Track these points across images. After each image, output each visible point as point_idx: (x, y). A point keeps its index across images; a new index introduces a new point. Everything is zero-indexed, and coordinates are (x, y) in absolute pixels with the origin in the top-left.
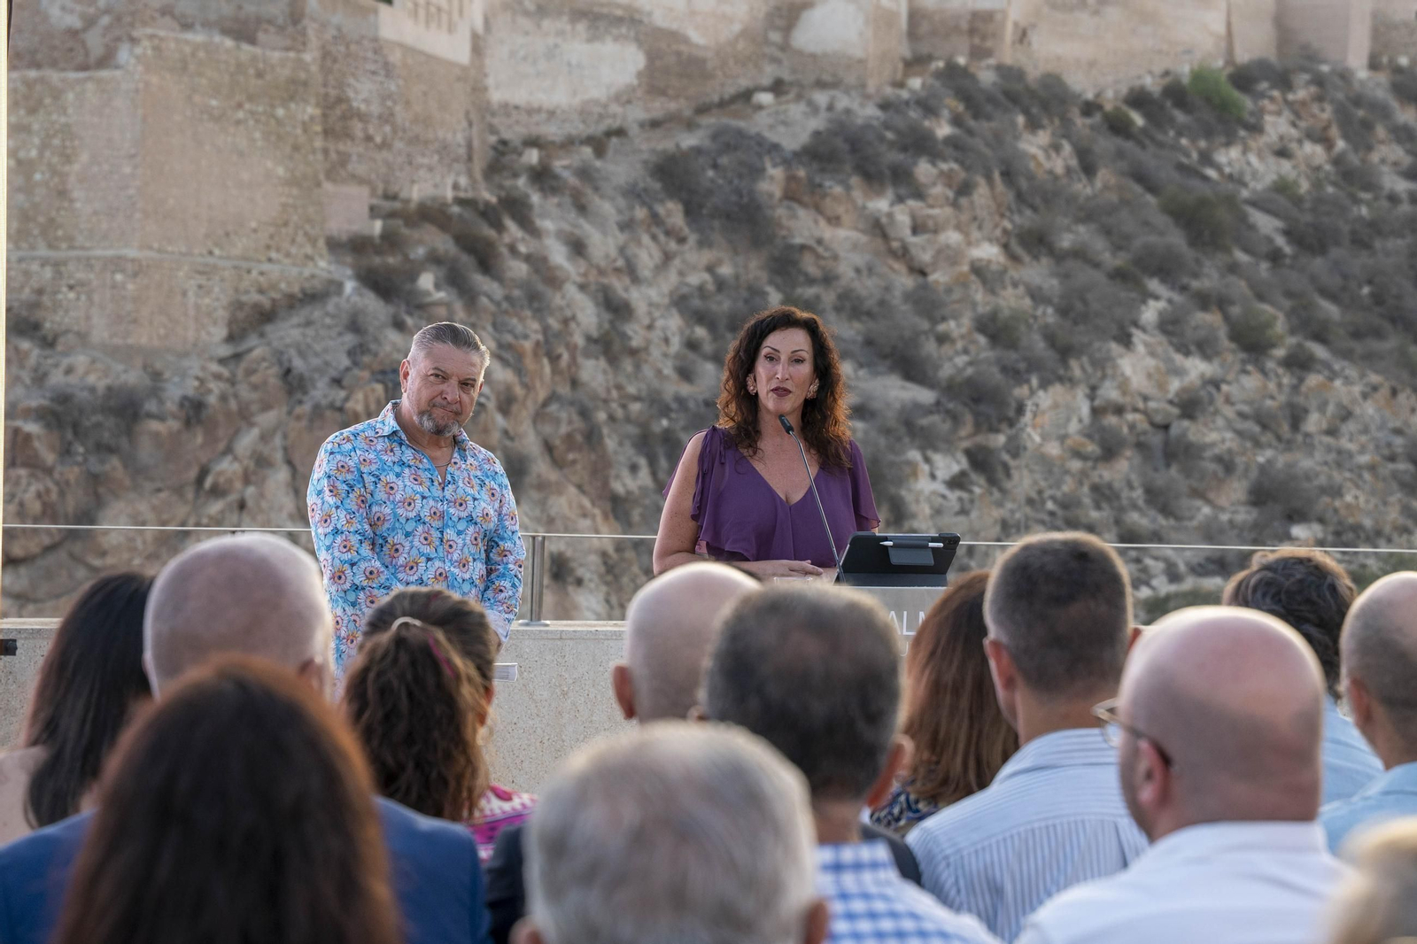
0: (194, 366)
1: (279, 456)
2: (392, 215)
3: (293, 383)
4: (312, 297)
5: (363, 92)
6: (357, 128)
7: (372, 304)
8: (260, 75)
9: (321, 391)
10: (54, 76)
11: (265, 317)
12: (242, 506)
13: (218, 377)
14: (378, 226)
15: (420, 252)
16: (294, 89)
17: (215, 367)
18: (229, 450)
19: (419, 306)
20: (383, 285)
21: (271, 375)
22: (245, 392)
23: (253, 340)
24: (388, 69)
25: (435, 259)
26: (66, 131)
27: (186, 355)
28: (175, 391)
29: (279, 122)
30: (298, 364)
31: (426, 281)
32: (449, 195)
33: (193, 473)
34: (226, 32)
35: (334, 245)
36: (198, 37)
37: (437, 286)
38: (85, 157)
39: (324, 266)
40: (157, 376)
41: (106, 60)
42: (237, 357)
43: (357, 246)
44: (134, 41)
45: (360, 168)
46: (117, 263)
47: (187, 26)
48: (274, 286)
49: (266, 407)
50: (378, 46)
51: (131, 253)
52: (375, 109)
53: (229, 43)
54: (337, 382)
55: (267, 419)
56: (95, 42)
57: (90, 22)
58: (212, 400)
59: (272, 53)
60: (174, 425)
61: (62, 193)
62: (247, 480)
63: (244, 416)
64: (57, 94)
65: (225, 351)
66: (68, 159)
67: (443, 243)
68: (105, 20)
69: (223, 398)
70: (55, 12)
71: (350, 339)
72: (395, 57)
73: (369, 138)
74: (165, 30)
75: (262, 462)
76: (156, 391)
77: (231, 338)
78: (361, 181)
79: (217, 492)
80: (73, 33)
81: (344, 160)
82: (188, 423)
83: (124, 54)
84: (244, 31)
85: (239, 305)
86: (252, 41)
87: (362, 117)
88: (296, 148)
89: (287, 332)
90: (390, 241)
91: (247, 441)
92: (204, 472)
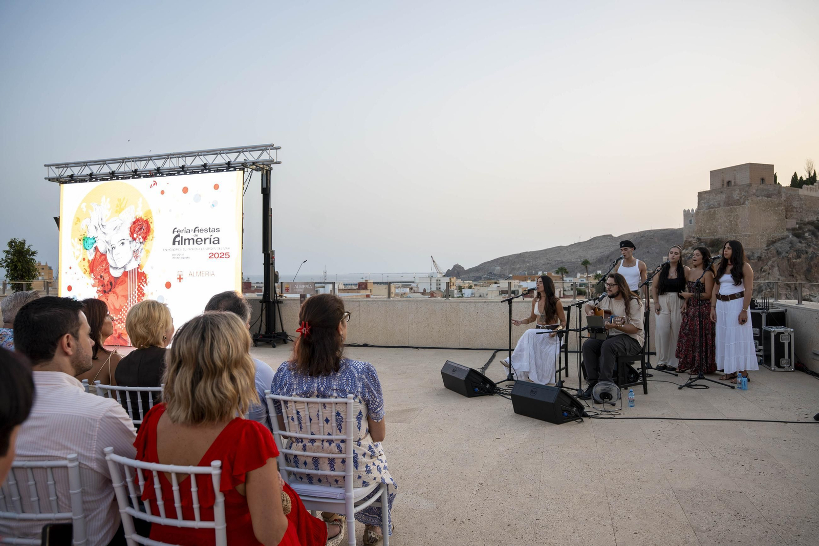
0: (760, 251)
1: (776, 265)
2: (801, 224)
3: (778, 253)
4: (783, 239)
5: (796, 204)
6: (795, 210)
7: (795, 239)
8: (772, 203)
9: (784, 254)
10: (735, 207)
11: (774, 242)
12: (769, 274)
13: (765, 253)
14: (797, 226)
15: (806, 229)
16: (779, 204)
17: (764, 251)
18: (766, 264)
19: (805, 239)
20: (797, 236)
21: (775, 252)
22: (769, 255)
23: (771, 246)
24: (801, 199)
25: (809, 231)
26: (737, 215)
27: (758, 249)
28: (756, 255)
29: (776, 210)
30: (780, 250)
31: (807, 235)
32: (815, 219)
33: (760, 268)
34: (765, 197)
35: (787, 230)
36: (760, 198)
37: (809, 235)
38: (740, 219)
39: (786, 233)
40: (753, 253)
41: (744, 203)
42: (768, 249)
43: (793, 229)
44: (748, 200)
45: (795, 217)
46: (746, 235)
47: (758, 197)
48: (775, 237)
49: (773, 257)
50: (799, 196)
51: (748, 234)
52: (799, 206)
53: (766, 198)
54: (787, 252)
55: (774, 259)
56: (742, 201)
57: (741, 198)
58: (763, 256)
59: (775, 199)
60: (756, 261)
61: (737, 225)
62: (770, 269)
63: (770, 259)
64: (735, 209)
65: (766, 248)
66: (737, 219)
67: (812, 228)
68: (743, 197)
69: (765, 256)
70: (735, 197)
71: (790, 245)
72: (803, 197)
73: (797, 211)
74: (754, 198)
75: (773, 266)
76: (753, 256)
77: (767, 246)
78: (795, 218)
79: (764, 271)
80: (738, 200)
81: (791, 216)
82: (758, 260)
83: (747, 202)
84: (769, 196)
85: (769, 241)
86: (771, 198)
87: (795, 207)
88: (780, 214)
89: (778, 245)
90: (800, 228)
91: (770, 263)
92: (762, 268)
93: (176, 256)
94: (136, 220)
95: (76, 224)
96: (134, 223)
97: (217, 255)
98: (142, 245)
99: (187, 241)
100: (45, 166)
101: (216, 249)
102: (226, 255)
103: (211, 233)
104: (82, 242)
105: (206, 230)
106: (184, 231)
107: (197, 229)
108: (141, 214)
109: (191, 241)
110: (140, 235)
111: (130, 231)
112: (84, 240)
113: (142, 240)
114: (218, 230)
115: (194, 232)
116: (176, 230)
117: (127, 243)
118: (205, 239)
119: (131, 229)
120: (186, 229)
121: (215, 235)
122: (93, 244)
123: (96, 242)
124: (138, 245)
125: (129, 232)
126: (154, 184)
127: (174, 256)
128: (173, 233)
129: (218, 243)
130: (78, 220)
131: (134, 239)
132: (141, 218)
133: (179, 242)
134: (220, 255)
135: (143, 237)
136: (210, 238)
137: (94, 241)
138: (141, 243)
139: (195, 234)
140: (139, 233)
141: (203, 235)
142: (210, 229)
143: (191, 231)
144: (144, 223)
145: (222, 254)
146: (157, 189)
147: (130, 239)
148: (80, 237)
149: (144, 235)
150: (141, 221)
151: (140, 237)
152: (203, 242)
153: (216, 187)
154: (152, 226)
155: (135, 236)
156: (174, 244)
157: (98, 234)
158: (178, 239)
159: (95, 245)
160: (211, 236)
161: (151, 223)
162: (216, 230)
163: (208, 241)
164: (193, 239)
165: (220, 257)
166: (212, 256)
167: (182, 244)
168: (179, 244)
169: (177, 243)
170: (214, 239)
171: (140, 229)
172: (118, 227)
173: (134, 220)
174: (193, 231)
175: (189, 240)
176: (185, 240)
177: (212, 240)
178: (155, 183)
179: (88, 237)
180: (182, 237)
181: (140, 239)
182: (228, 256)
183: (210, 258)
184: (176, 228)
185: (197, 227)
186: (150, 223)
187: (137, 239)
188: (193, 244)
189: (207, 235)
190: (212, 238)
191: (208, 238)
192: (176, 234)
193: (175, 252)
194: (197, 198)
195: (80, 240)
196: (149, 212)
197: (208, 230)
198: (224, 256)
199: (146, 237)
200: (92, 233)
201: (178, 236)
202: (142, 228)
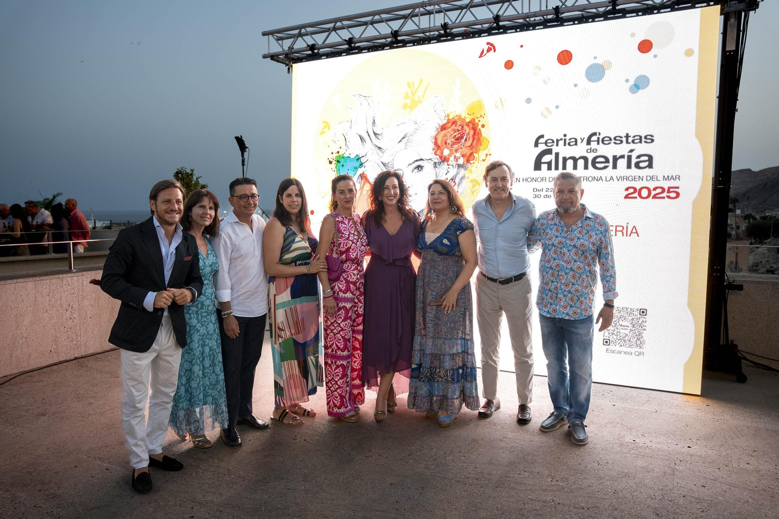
93: (543, 193)
94: (448, 123)
95: (322, 133)
96: (443, 128)
97: (645, 193)
98: (462, 172)
99: (570, 163)
100: (264, 34)
101: (642, 178)
102: (674, 193)
103: (632, 146)
104: (333, 165)
105: (618, 140)
106: (561, 143)
107: (594, 138)
108: (459, 109)
109: (581, 163)
110: (456, 151)
111: (436, 143)
112: (338, 161)
113: (461, 161)
114: (650, 139)
115: (589, 143)
116: (541, 140)
117: (428, 166)
118: (615, 159)
119: (436, 139)
120: (567, 138)
121: (641, 149)
122: (356, 168)
123: (361, 164)
124: (453, 171)
125: (432, 146)
126: (489, 50)
127: (537, 193)
128: (536, 145)
129: (650, 166)
130: (327, 125)
131: (444, 160)
132: (460, 117)
133: (549, 164)
134: (653, 193)
135: (463, 156)
136: (629, 158)
137: (358, 163)
138: (459, 166)
139: (589, 147)
140: (456, 146)
141: (610, 151)
142: (627, 136)
143: (579, 141)
144: (466, 128)
145: (659, 190)
146: (496, 60)
147: (436, 159)
148: (331, 157)
149: (467, 152)
150: (459, 123)
151: (458, 155)
152: (611, 164)
153: (645, 46)
154: (484, 132)
155: (446, 152)
156: (537, 166)
157: (367, 150)
158: (546, 158)
159: (360, 171)
160: (631, 151)
161: (483, 126)
162: (643, 140)
163: (622, 163)
164: (585, 159)
165: (655, 197)
166: (632, 193)
167: (557, 168)
168: (549, 168)
169: (544, 167)
170: (639, 157)
171: (458, 139)
172: (409, 135)
173: (445, 122)
174: (585, 141)
175: (575, 160)
176: (565, 160)
177: (634, 161)
178: (491, 47)
179: (346, 156)
180: (557, 155)
181: (456, 159)
182: (673, 195)
183: (626, 197)
184: (542, 136)
185: (594, 134)
186: (480, 127)
187: (452, 158)
188: (586, 167)
189: (623, 149)
190: (634, 155)
191: (622, 157)
192: (542, 147)
193: (539, 185)
194: (595, 73)
195: (331, 162)
196: (479, 105)
197: (624, 139)
198: (665, 194)
199: (472, 154)
200: (355, 149)
201: (548, 152)
202: (462, 137)
